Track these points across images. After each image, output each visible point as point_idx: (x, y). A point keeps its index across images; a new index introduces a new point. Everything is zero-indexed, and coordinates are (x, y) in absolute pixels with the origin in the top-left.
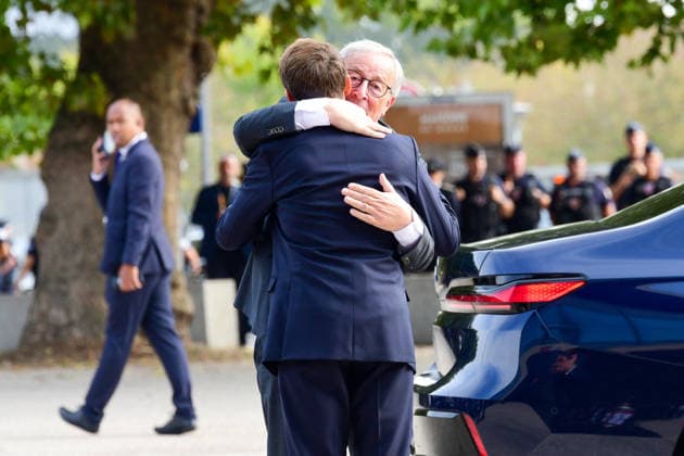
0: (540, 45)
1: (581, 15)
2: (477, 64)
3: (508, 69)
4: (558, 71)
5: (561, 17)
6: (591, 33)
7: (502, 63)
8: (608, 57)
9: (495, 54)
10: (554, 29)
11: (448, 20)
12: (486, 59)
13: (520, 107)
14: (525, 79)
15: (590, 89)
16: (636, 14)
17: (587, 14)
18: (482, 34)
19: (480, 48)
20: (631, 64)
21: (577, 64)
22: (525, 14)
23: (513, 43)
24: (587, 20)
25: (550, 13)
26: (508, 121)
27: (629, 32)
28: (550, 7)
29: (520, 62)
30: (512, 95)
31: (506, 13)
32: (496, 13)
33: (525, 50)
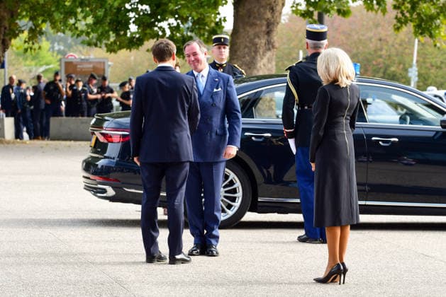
0: (118, 43)
1: (132, 34)
2: (97, 49)
3: (107, 51)
4: (123, 53)
5: (126, 34)
6: (135, 40)
7: (105, 49)
8: (141, 48)
9: (103, 46)
10: (123, 38)
11: (88, 34)
12: (100, 47)
13: (110, 63)
14: (113, 54)
15: (132, 58)
16: (150, 34)
18: (99, 39)
19: (98, 43)
21: (130, 50)
22: (114, 33)
23: (109, 42)
24: (134, 35)
25: (122, 33)
26: (106, 67)
27: (148, 40)
28: (122, 31)
29: (111, 49)
30: (108, 59)
31: (107, 32)
32: (104, 32)
33: (113, 45)
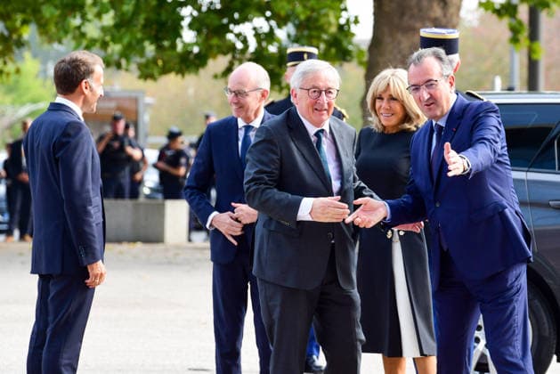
0: (160, 63)
1: (186, 45)
2: (122, 73)
3: (140, 77)
4: (172, 79)
5: (174, 46)
6: (191, 57)
7: (137, 73)
8: (202, 71)
9: (133, 67)
10: (169, 53)
11: (105, 45)
12: (127, 70)
13: (148, 100)
14: (150, 83)
15: (191, 91)
16: (218, 47)
17: (189, 45)
18: (126, 54)
19: (123, 62)
20: (216, 77)
21: (183, 75)
22: (152, 43)
23: (143, 60)
24: (189, 49)
25: (166, 43)
26: (141, 109)
27: (215, 57)
28: (167, 40)
29: (147, 73)
30: (144, 93)
31: (140, 42)
32: (134, 42)
33: (151, 65)
